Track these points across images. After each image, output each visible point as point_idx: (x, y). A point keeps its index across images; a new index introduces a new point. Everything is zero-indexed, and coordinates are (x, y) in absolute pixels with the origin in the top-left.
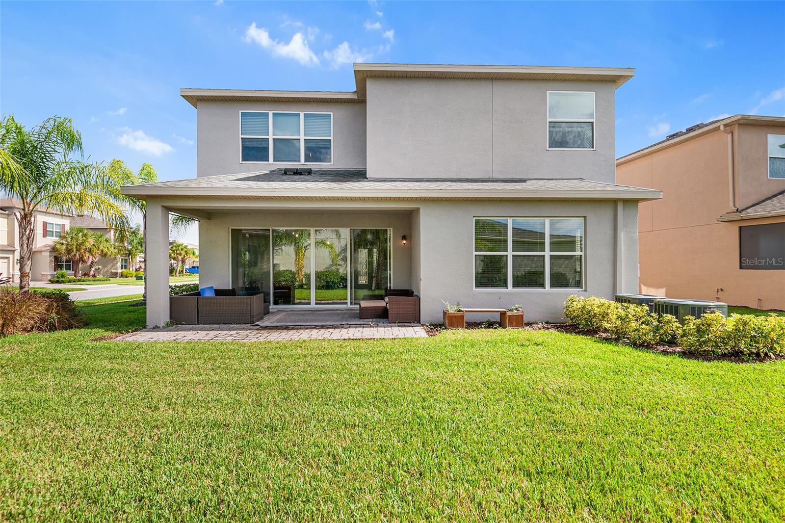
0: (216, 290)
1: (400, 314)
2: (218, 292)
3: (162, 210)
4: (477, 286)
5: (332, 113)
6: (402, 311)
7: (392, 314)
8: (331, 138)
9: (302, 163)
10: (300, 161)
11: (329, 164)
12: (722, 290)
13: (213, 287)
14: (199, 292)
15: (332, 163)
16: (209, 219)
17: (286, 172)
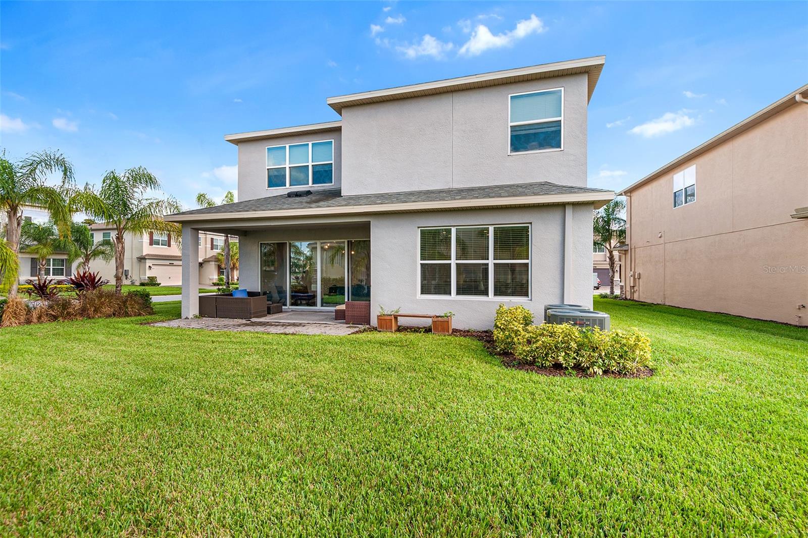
0: (248, 292)
1: (354, 316)
2: (251, 294)
3: (191, 231)
4: (423, 292)
5: (333, 140)
6: (357, 314)
7: (348, 316)
8: (332, 162)
9: (310, 186)
10: (308, 184)
11: (331, 184)
12: (804, 307)
13: (246, 290)
14: (232, 294)
15: (333, 184)
16: (246, 236)
17: (297, 195)
